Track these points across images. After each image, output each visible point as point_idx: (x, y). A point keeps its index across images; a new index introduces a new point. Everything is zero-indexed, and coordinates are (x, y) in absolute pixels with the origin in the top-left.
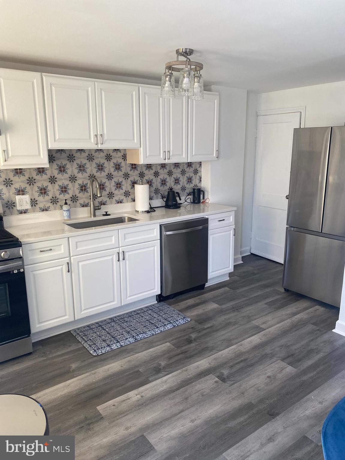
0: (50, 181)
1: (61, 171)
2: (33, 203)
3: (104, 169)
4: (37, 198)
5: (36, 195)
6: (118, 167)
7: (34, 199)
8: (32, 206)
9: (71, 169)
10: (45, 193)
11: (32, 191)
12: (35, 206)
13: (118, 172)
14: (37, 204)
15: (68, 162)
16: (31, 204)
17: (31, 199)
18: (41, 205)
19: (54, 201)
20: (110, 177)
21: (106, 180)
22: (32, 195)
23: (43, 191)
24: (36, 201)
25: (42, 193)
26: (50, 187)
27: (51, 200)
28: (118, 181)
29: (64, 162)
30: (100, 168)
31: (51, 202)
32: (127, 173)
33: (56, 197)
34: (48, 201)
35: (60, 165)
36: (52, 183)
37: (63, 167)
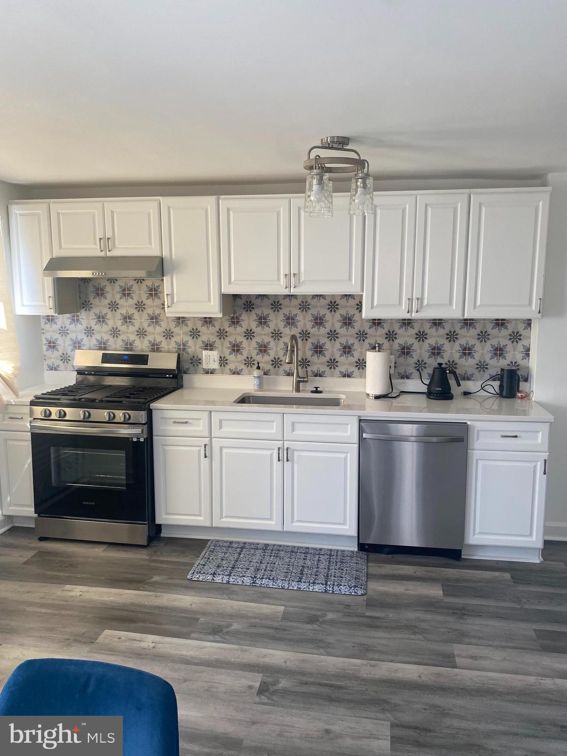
0: (245, 336)
1: (261, 323)
2: (222, 362)
3: (325, 323)
4: (227, 357)
5: (227, 352)
6: (348, 321)
7: (224, 357)
8: (221, 366)
9: (274, 321)
10: (238, 351)
11: (222, 347)
12: (224, 366)
13: (347, 329)
14: (227, 364)
15: (271, 311)
16: (220, 363)
17: (221, 357)
18: (232, 366)
19: (249, 362)
20: (333, 335)
21: (327, 341)
22: (222, 352)
23: (236, 348)
24: (227, 360)
25: (234, 350)
26: (245, 343)
27: (245, 360)
28: (347, 342)
29: (266, 311)
30: (319, 321)
31: (245, 364)
32: (363, 332)
33: (251, 358)
34: (240, 362)
35: (260, 315)
36: (247, 339)
37: (265, 318)
